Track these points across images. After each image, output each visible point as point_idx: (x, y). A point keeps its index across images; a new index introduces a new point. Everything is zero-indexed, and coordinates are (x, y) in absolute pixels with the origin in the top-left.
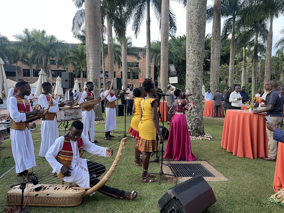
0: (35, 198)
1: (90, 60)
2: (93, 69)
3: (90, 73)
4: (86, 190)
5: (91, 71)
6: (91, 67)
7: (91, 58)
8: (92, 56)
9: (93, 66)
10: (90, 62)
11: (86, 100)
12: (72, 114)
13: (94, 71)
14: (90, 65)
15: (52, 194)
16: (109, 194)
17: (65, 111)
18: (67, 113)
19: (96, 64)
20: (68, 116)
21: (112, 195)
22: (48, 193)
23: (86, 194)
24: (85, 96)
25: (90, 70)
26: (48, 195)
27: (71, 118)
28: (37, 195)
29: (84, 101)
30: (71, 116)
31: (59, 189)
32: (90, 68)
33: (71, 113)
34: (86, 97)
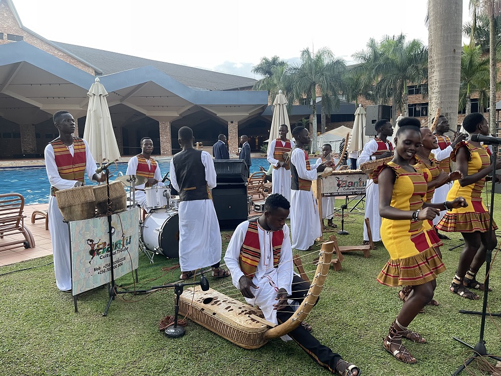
0: (200, 313)
1: (434, 74)
2: (440, 92)
3: (433, 101)
4: (269, 327)
5: (434, 98)
6: (437, 90)
7: (436, 69)
8: (439, 66)
9: (440, 87)
10: (435, 78)
11: (374, 158)
12: (352, 184)
13: (441, 97)
14: (434, 85)
15: (219, 314)
16: (308, 351)
17: (338, 178)
18: (343, 181)
19: (446, 81)
20: (345, 187)
21: (313, 355)
22: (215, 311)
23: (266, 334)
24: (372, 149)
25: (434, 95)
26: (214, 314)
27: (352, 191)
28: (203, 309)
29: (371, 159)
30: (351, 188)
31: (232, 310)
32: (435, 91)
33: (352, 182)
34: (374, 152)
